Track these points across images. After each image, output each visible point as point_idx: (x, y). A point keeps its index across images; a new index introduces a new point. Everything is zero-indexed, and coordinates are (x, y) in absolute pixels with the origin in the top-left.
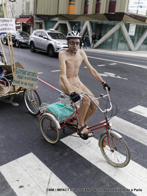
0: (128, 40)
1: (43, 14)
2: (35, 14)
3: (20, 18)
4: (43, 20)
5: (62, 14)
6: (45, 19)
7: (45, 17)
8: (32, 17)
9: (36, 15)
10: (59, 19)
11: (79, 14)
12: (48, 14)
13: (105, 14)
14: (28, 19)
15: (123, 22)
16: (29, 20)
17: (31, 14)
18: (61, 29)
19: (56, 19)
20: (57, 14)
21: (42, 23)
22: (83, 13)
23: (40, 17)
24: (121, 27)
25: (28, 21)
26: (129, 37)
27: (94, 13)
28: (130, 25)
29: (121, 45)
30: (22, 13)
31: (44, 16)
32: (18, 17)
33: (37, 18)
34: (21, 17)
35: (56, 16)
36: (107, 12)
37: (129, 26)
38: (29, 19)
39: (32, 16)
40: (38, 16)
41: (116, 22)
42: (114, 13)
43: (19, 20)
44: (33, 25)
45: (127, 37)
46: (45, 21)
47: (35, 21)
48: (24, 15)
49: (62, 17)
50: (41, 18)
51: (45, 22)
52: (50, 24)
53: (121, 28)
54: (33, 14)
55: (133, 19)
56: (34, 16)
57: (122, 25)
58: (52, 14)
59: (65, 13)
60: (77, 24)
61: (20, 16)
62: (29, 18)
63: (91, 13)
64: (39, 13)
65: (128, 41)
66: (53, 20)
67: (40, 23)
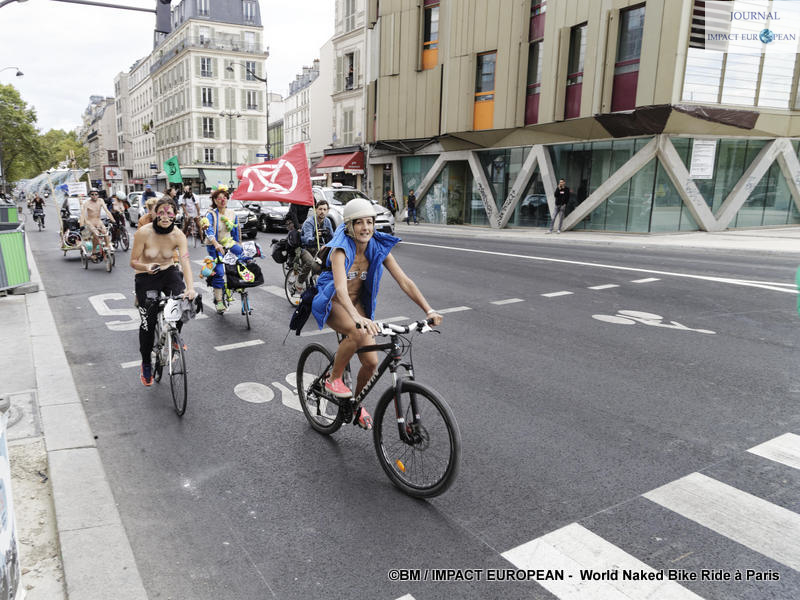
0: (689, 195)
1: (393, 137)
2: (371, 141)
3: (326, 156)
4: (395, 156)
5: (455, 131)
6: (401, 152)
7: (400, 146)
8: (362, 151)
9: (371, 145)
10: (444, 147)
11: (510, 125)
12: (410, 136)
13: (600, 118)
14: (349, 158)
15: (665, 138)
16: (352, 160)
17: (359, 143)
18: (450, 178)
19: (434, 149)
20: (437, 134)
21: (391, 165)
22: (521, 123)
23: (386, 148)
24: (659, 152)
25: (349, 164)
26: (693, 186)
27: (562, 119)
28: (695, 142)
29: (661, 215)
30: (331, 142)
31: (397, 143)
32: (322, 154)
33: (376, 152)
34: (328, 154)
35: (435, 140)
36: (606, 110)
37: (690, 148)
38: (352, 156)
39: (361, 149)
40: (379, 146)
41: (640, 139)
42: (631, 111)
43: (324, 164)
44: (365, 172)
45: (684, 188)
46: (401, 158)
47: (370, 161)
48: (338, 145)
49: (453, 140)
50: (387, 152)
51: (401, 161)
52: (414, 167)
53: (659, 157)
54: (363, 140)
55: (704, 121)
56: (368, 146)
57: (664, 146)
58: (420, 135)
59: (462, 129)
60: (498, 160)
61: (325, 150)
62: (352, 153)
63: (550, 120)
64: (381, 136)
65: (691, 199)
66: (423, 152)
67: (385, 165)
